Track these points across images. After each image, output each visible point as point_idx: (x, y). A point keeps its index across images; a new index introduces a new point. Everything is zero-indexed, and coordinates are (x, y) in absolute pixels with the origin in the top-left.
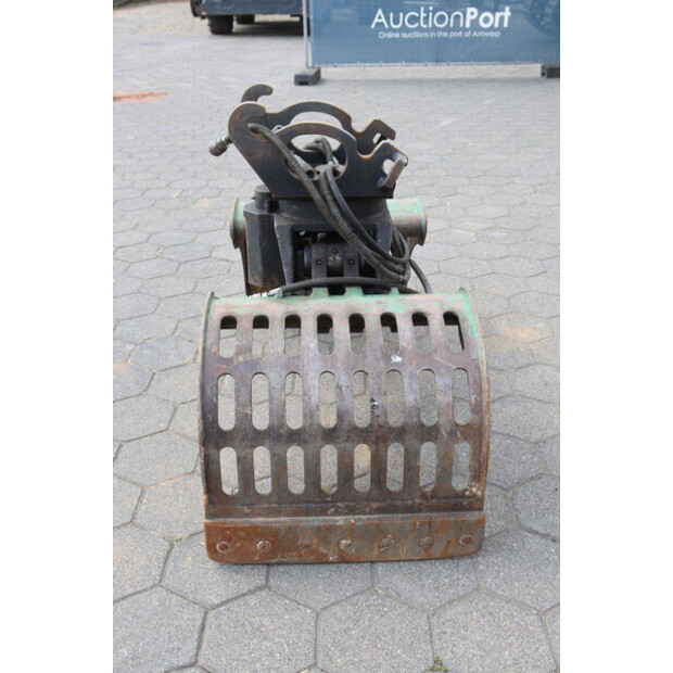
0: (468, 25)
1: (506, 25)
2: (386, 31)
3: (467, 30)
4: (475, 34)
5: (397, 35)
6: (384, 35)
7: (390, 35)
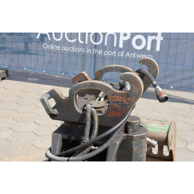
0: (121, 46)
1: (158, 49)
2: (50, 43)
3: (121, 50)
4: (128, 54)
5: (58, 48)
6: (47, 47)
7: (52, 47)
